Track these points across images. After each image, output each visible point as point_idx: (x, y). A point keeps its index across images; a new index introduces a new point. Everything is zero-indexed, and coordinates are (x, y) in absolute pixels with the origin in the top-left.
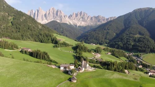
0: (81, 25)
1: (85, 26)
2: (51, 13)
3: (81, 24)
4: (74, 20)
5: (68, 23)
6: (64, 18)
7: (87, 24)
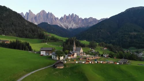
0: (73, 28)
1: (76, 28)
2: (41, 16)
3: (72, 26)
4: (65, 23)
5: (59, 25)
6: (54, 20)
7: (79, 26)
